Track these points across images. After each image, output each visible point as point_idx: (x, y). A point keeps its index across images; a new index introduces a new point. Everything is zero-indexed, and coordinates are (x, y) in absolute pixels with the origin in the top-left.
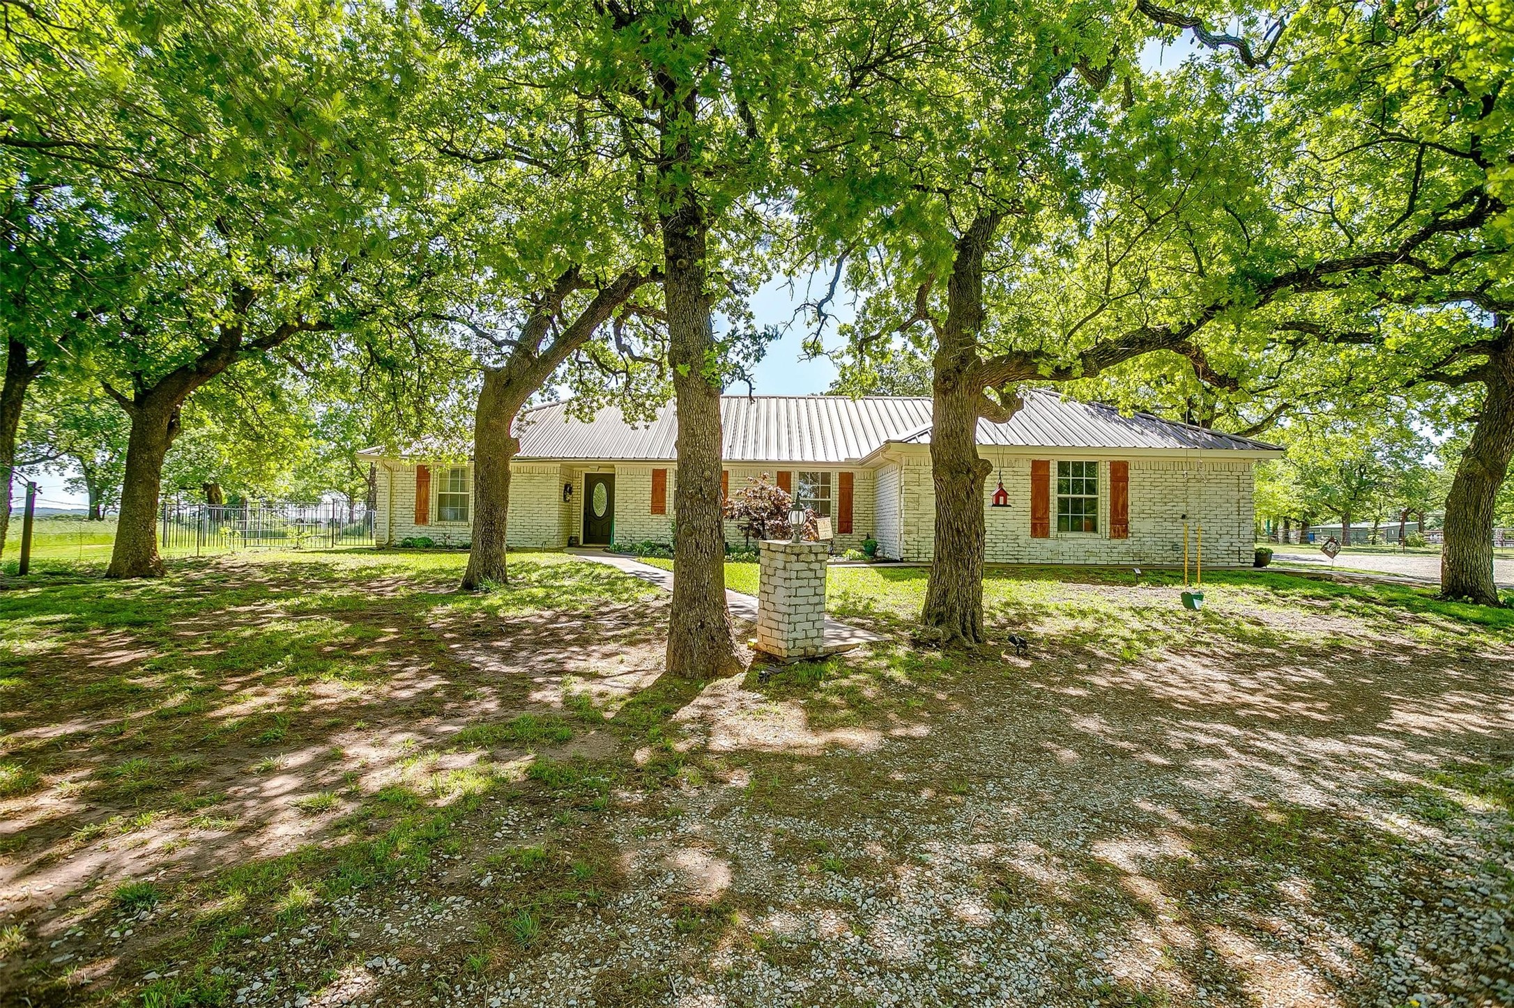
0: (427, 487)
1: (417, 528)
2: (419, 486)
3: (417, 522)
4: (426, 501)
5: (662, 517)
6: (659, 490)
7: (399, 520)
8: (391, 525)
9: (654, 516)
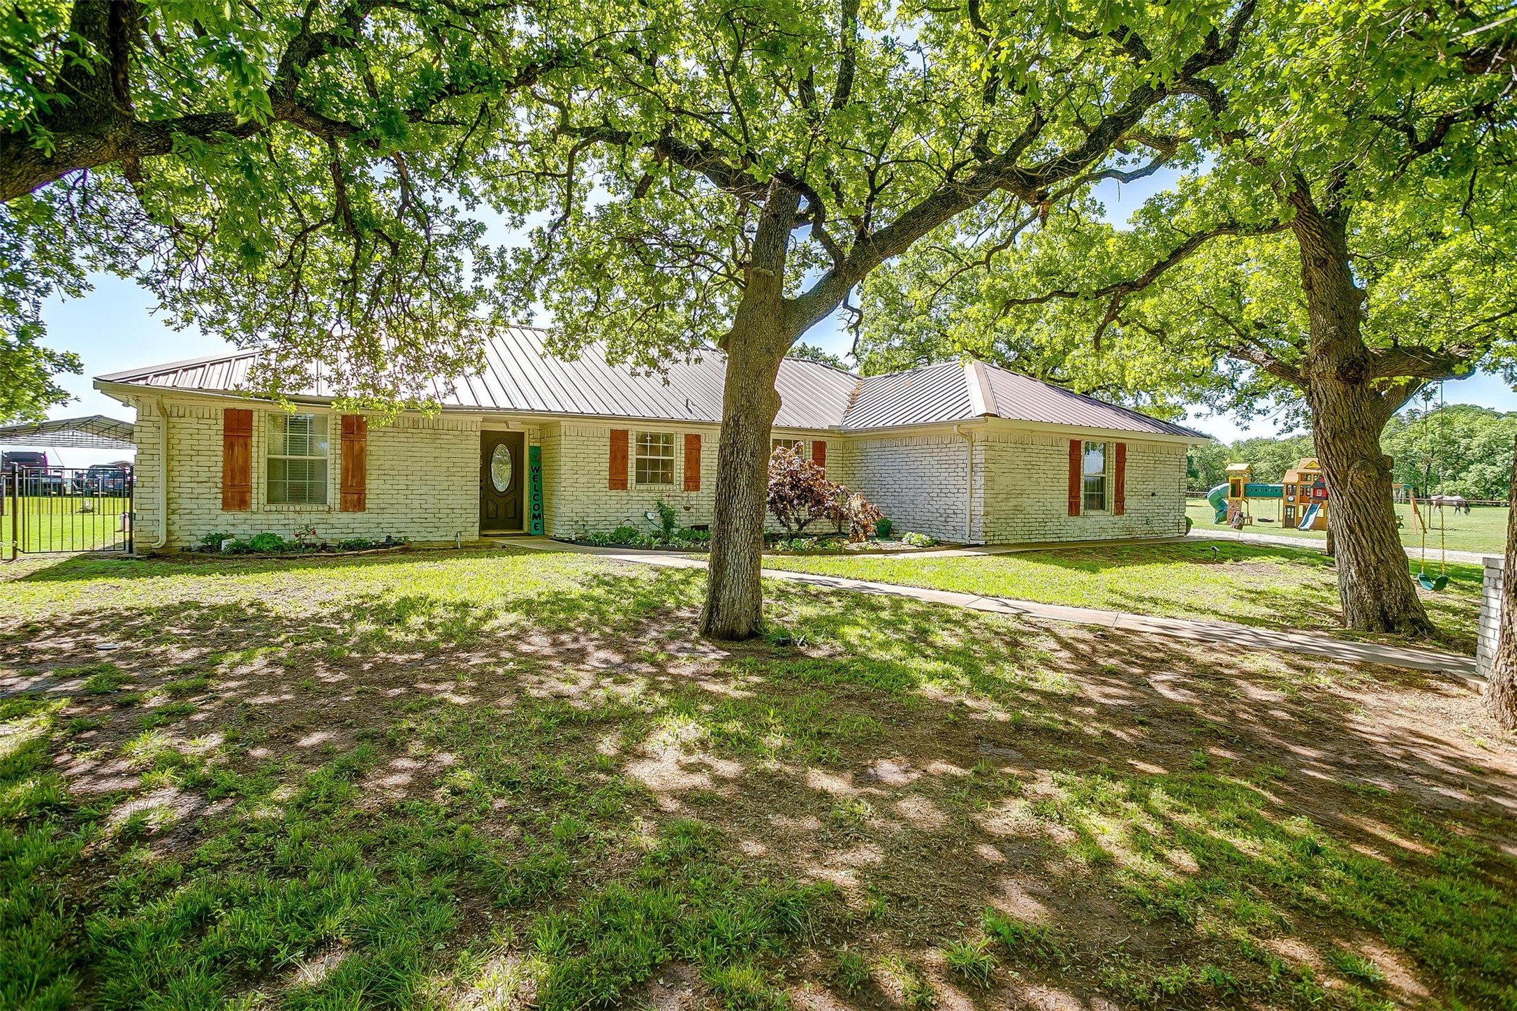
0: (246, 447)
1: (228, 517)
2: (229, 446)
3: (226, 505)
4: (245, 471)
5: (623, 493)
6: (619, 455)
7: (186, 504)
8: (171, 512)
9: (613, 492)
